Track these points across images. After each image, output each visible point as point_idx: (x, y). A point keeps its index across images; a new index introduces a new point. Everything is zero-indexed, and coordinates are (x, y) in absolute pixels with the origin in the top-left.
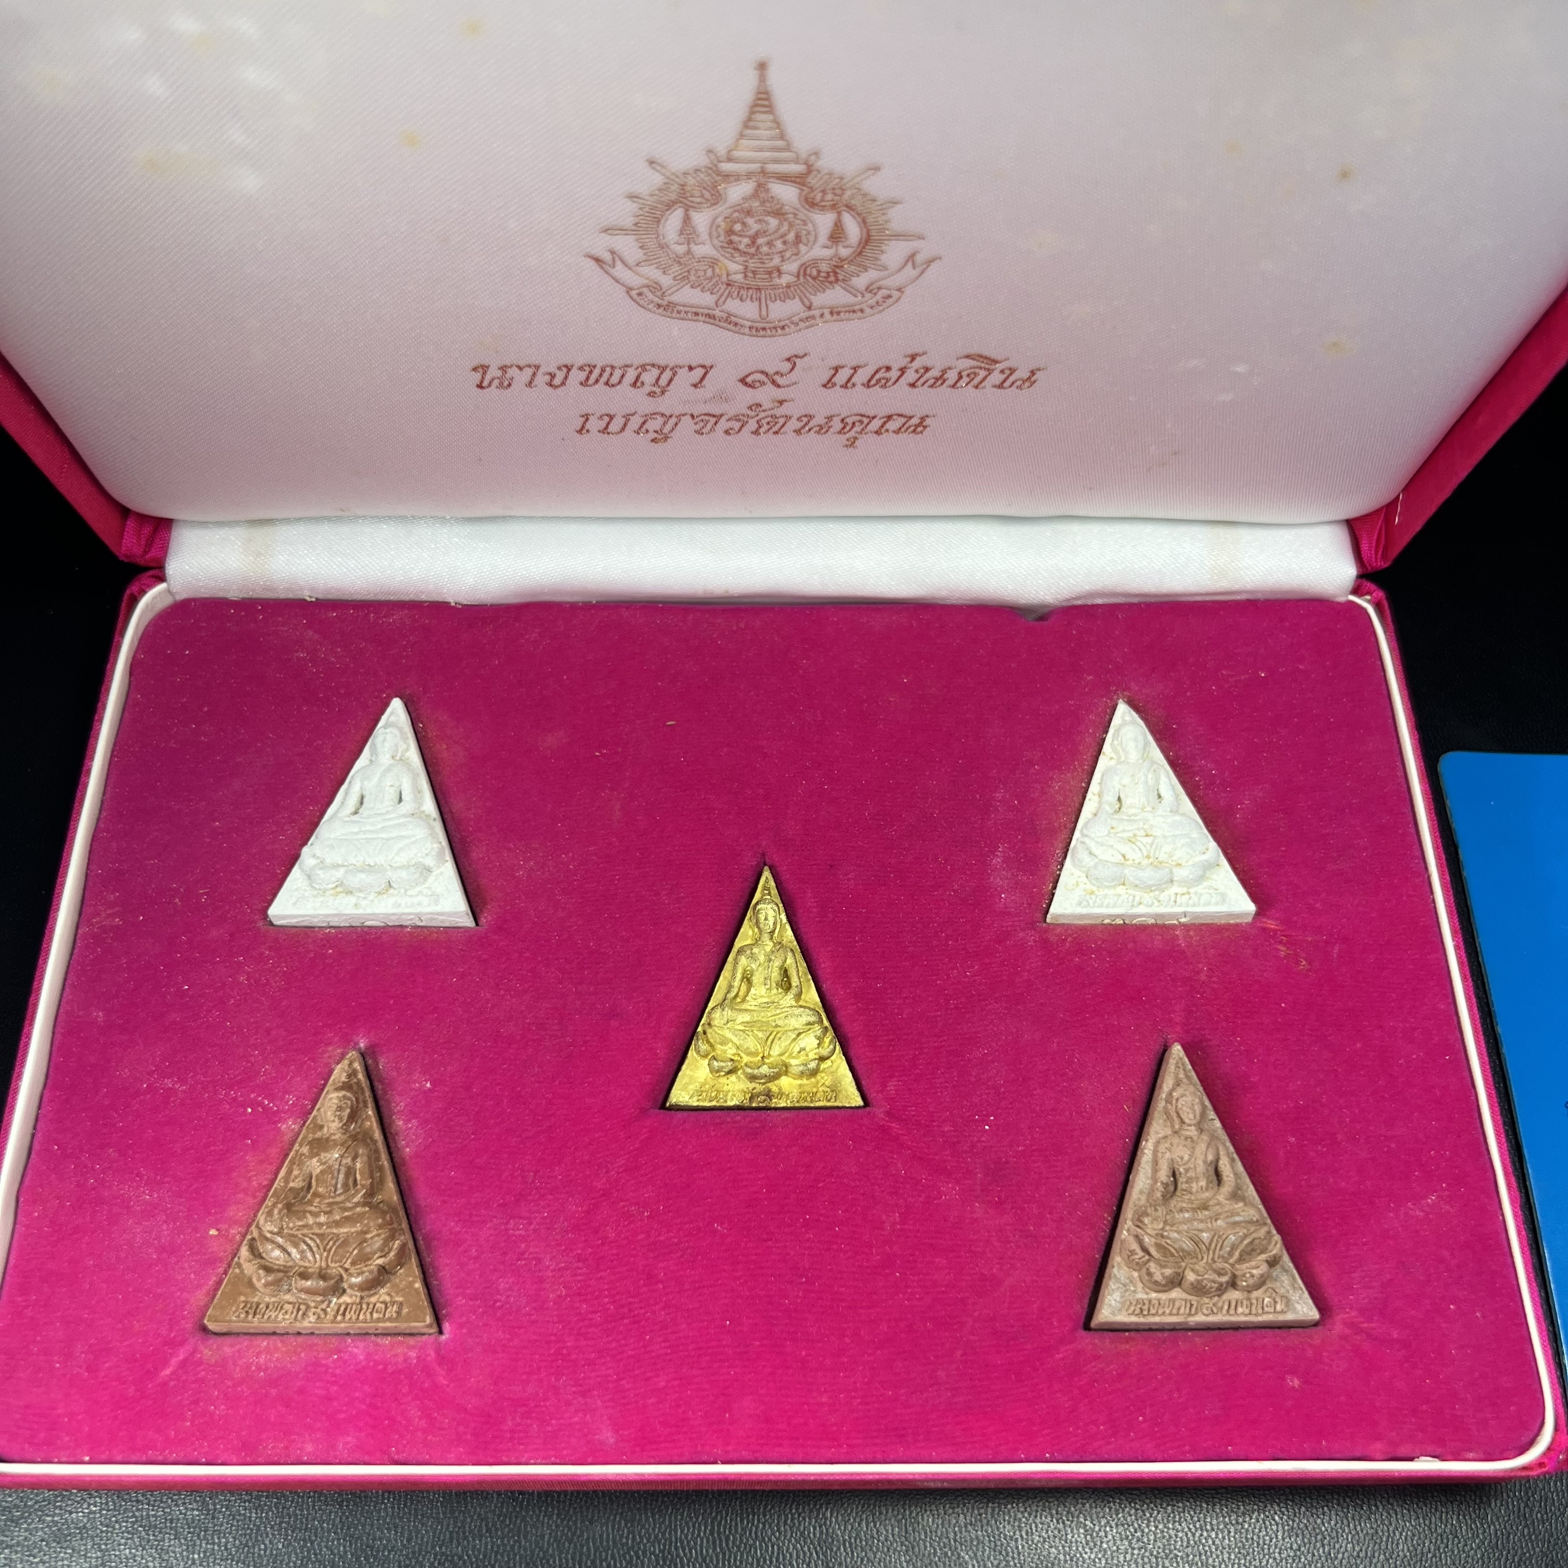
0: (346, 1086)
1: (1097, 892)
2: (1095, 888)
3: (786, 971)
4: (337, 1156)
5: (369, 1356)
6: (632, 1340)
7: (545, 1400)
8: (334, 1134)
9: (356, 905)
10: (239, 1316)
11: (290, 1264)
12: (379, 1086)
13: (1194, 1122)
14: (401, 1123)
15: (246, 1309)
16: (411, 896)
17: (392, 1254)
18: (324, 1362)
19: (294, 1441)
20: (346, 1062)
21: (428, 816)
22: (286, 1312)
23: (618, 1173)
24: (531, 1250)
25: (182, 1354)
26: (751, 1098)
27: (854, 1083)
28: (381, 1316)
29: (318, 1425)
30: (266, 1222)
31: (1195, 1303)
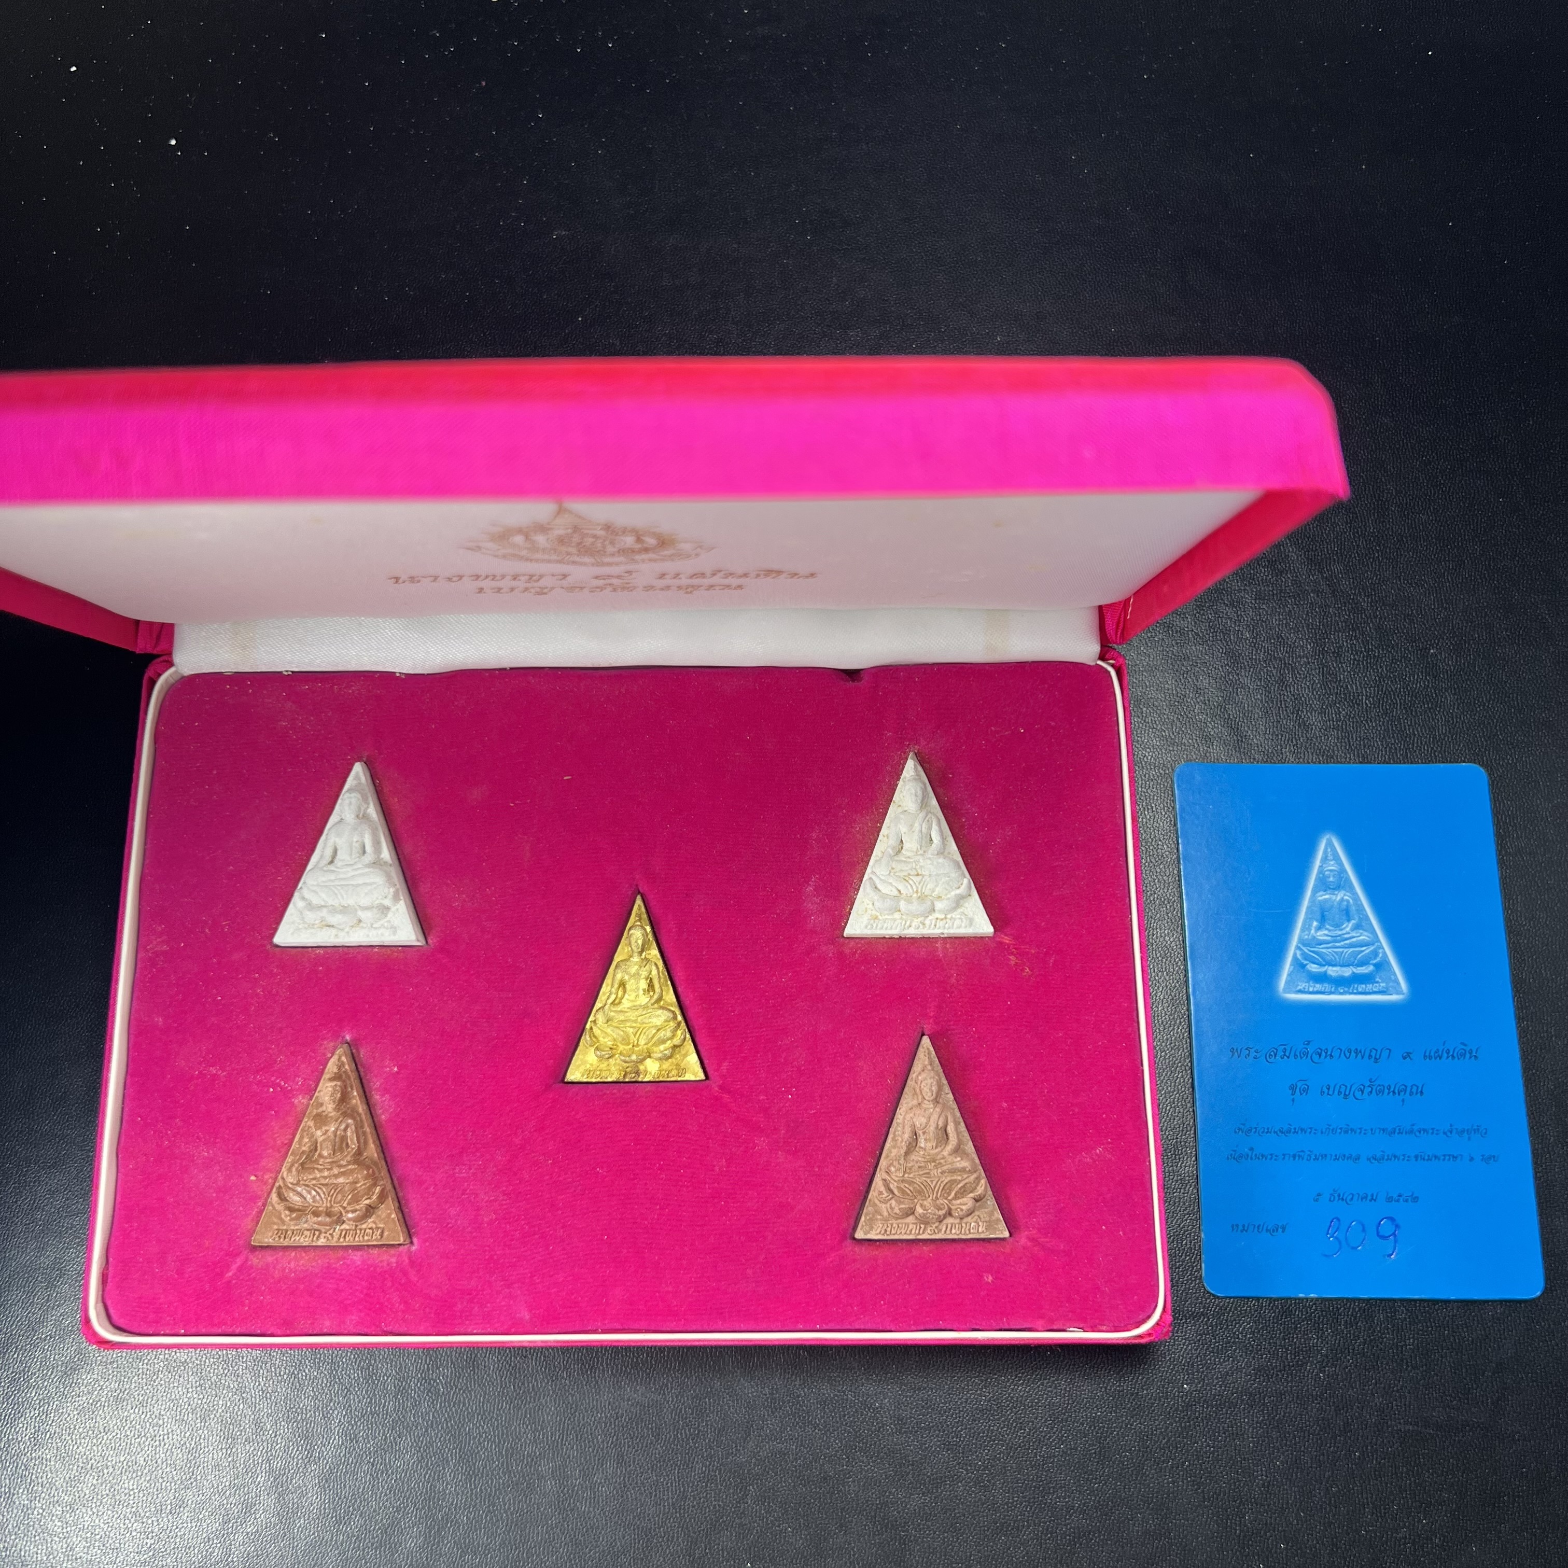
0: (337, 1077)
1: (880, 917)
2: (878, 914)
3: (651, 979)
4: (333, 1129)
5: (364, 1262)
6: (540, 1250)
7: (483, 1290)
8: (331, 1113)
9: (336, 935)
10: (274, 1239)
11: (306, 1205)
12: (361, 1070)
13: (932, 1098)
14: (378, 1097)
15: (279, 1235)
16: (376, 928)
17: (375, 1197)
18: (334, 1266)
19: (317, 1319)
20: (335, 1057)
21: (386, 863)
22: (306, 1236)
23: (530, 1132)
24: (471, 1187)
25: (239, 1261)
27: (699, 1063)
28: (370, 1238)
29: (332, 1308)
30: (288, 1176)
31: (922, 1226)
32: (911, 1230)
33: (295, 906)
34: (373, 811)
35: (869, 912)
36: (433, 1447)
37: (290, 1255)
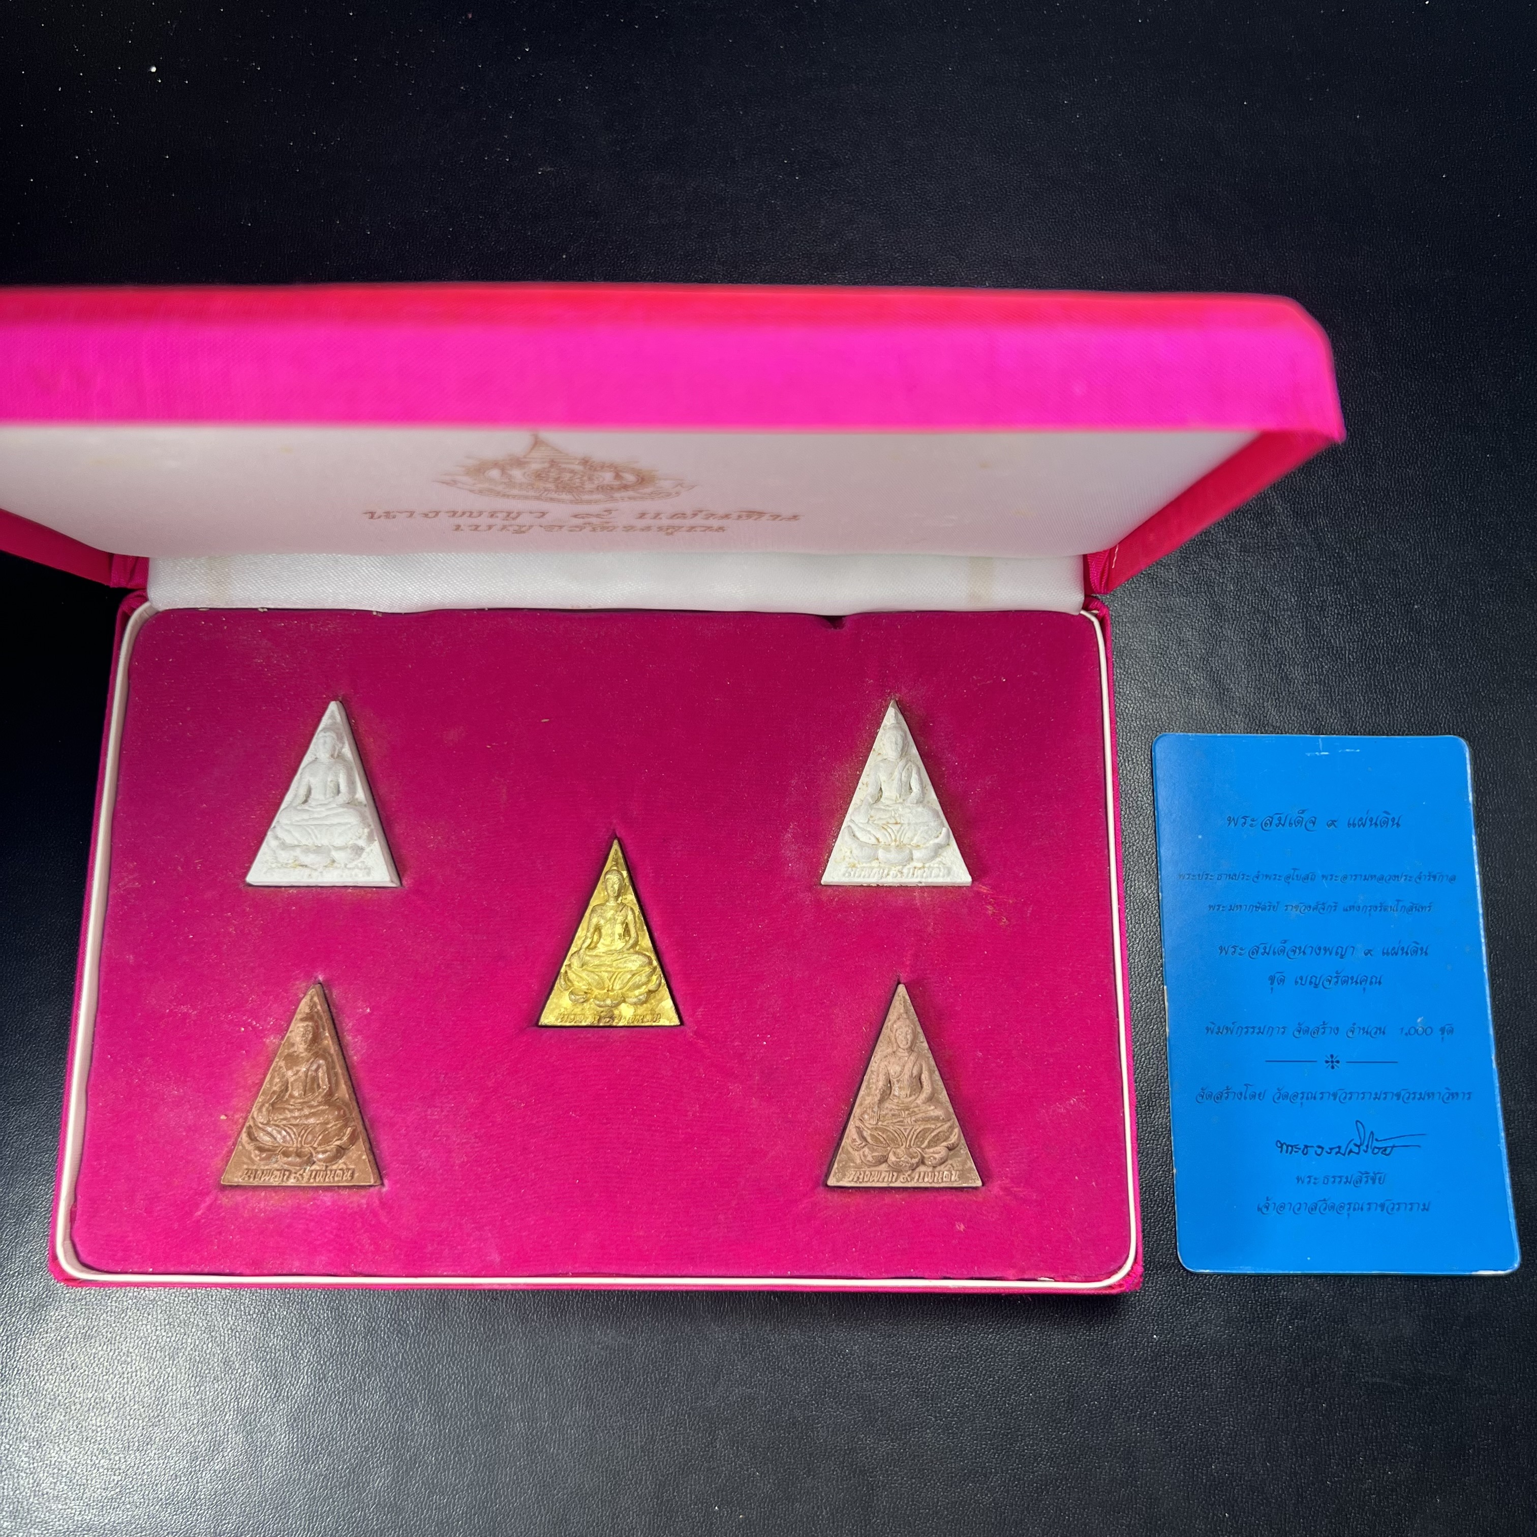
0: (309, 1017)
2: (856, 862)
3: (627, 924)
4: (305, 1069)
5: (334, 1203)
6: (512, 1193)
7: (454, 1233)
8: (302, 1053)
9: (310, 875)
10: (244, 1179)
11: (276, 1145)
12: (334, 1011)
13: (907, 1046)
14: (350, 1038)
15: (249, 1174)
16: (349, 869)
17: (345, 1138)
18: (304, 1206)
19: (286, 1259)
20: (308, 998)
21: (360, 803)
22: (276, 1177)
23: (503, 1075)
24: (443, 1129)
25: (208, 1200)
26: (599, 1021)
27: (674, 1008)
28: (340, 1179)
29: (302, 1249)
30: (258, 1116)
31: (895, 1174)
32: (884, 1178)
33: (268, 845)
34: (348, 751)
35: (847, 859)
36: (402, 1387)
37: (260, 1195)
